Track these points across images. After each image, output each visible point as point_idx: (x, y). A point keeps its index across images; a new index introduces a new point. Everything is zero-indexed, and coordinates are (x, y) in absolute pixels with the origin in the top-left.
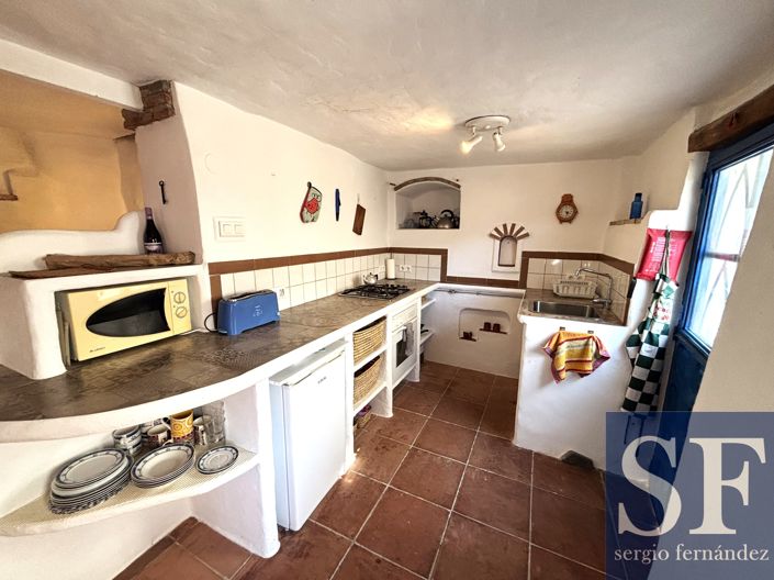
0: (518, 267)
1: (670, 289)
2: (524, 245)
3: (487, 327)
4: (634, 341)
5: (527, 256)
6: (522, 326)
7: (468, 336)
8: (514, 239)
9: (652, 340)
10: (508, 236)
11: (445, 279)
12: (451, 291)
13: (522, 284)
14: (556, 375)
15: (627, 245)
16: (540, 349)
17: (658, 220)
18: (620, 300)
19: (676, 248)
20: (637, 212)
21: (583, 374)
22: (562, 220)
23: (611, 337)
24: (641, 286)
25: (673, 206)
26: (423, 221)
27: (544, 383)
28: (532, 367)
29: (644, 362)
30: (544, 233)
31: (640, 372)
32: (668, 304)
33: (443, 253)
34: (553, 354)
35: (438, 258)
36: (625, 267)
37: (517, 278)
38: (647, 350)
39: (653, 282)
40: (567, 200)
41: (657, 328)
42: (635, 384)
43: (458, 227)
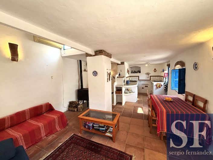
0: (149, 78)
1: (167, 78)
2: (150, 75)
3: (146, 86)
4: (165, 83)
5: (150, 76)
6: (153, 83)
7: (143, 88)
8: (149, 74)
9: (166, 83)
10: (148, 74)
11: (139, 80)
12: (140, 82)
13: (150, 80)
14: (157, 88)
15: (163, 74)
16: (155, 85)
17: (165, 72)
18: (163, 80)
19: (167, 74)
20: (163, 71)
21: (160, 87)
22: (155, 72)
23: (162, 83)
24: (164, 78)
25: (166, 71)
26: (135, 72)
27: (156, 89)
28: (155, 87)
29: (166, 85)
30: (152, 73)
31: (165, 86)
32: (167, 79)
33: (139, 77)
34: (157, 86)
35: (138, 77)
36: (163, 77)
37: (149, 79)
38: (166, 84)
39: (165, 78)
40: (155, 69)
41: (166, 82)
42: (165, 88)
43: (140, 73)
